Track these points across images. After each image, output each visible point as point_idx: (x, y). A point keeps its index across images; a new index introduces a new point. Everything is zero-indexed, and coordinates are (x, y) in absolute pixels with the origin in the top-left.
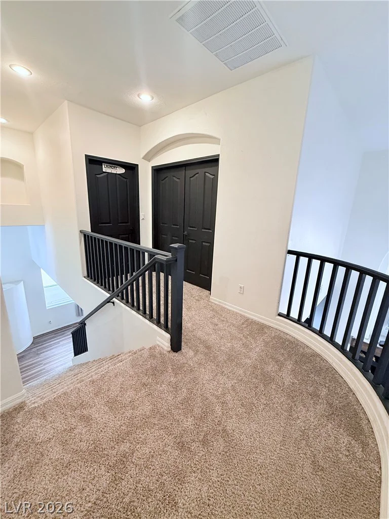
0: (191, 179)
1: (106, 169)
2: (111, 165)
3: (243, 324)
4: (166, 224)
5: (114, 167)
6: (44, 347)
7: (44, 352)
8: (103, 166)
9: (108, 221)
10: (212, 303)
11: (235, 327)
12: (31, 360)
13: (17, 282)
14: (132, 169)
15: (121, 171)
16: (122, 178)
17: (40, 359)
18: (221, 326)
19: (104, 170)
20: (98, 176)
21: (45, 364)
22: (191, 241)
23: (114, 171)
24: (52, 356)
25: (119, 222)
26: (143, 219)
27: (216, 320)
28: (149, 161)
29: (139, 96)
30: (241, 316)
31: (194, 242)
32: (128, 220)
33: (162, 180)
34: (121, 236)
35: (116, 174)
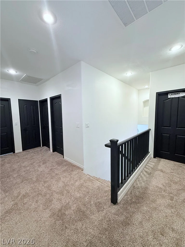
1: (171, 96)
2: (175, 93)
5: (178, 93)
8: (169, 95)
15: (183, 94)
16: (184, 99)
19: (169, 97)
20: (165, 101)
34: (178, 136)
35: (179, 97)
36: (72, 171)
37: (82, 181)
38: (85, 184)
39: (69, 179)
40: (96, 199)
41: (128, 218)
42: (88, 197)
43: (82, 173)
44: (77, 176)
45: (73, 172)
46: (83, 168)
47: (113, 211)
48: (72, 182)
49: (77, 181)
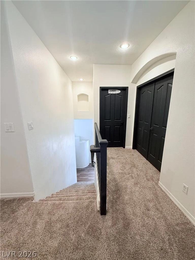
0: (158, 90)
1: (110, 92)
2: (113, 90)
3: (177, 225)
4: (142, 121)
5: (115, 90)
6: (91, 169)
7: (90, 171)
8: (109, 91)
9: (109, 119)
10: (159, 187)
11: (166, 223)
12: (86, 172)
13: (86, 140)
14: (125, 90)
15: (118, 92)
16: (119, 96)
17: (88, 173)
18: (152, 213)
19: (109, 93)
20: (106, 96)
21: (89, 176)
22: (154, 134)
23: (114, 93)
24: (92, 174)
25: (115, 119)
26: (129, 118)
27: (151, 205)
28: (136, 83)
29: (120, 47)
30: (182, 214)
31: (156, 135)
32: (120, 118)
33: (142, 94)
34: (116, 127)
35: (115, 94)
36: (13, 211)
37: (46, 217)
38: (54, 218)
39: (16, 231)
40: (83, 225)
41: (124, 218)
42: (71, 232)
43: (36, 203)
44: (30, 215)
45: (16, 214)
46: (32, 196)
47: (110, 223)
48: (28, 231)
49: (35, 223)
